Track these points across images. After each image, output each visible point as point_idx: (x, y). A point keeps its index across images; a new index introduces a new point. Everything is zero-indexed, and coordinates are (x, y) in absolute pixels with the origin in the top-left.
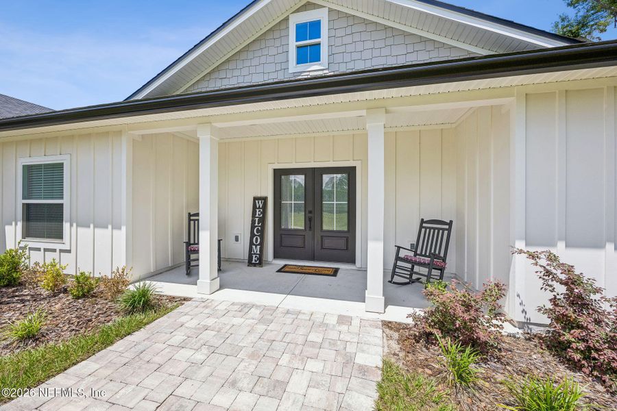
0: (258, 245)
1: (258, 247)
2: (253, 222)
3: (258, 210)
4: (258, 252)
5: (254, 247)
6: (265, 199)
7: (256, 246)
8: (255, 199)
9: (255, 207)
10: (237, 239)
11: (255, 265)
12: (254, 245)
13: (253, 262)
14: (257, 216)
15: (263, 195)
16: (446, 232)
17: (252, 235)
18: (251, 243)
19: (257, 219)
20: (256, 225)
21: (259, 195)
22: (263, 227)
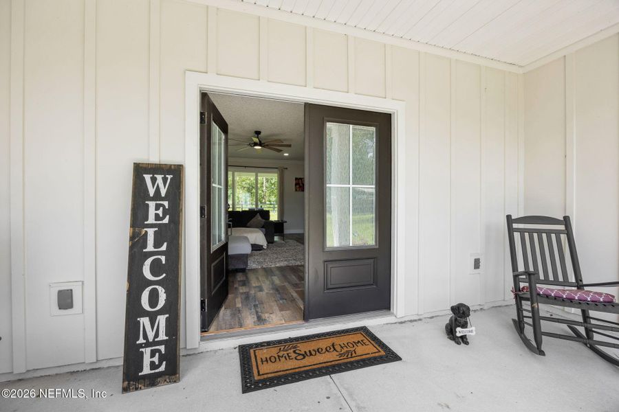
0: (161, 312)
1: (162, 319)
2: (137, 242)
3: (152, 205)
4: (162, 336)
5: (145, 321)
6: (176, 172)
7: (153, 317)
8: (140, 170)
9: (140, 196)
10: (65, 300)
11: (152, 381)
12: (145, 314)
13: (146, 370)
14: (151, 220)
15: (167, 157)
16: (563, 237)
17: (136, 283)
18: (134, 311)
19: (151, 232)
20: (150, 247)
21: (154, 159)
22: (174, 254)
